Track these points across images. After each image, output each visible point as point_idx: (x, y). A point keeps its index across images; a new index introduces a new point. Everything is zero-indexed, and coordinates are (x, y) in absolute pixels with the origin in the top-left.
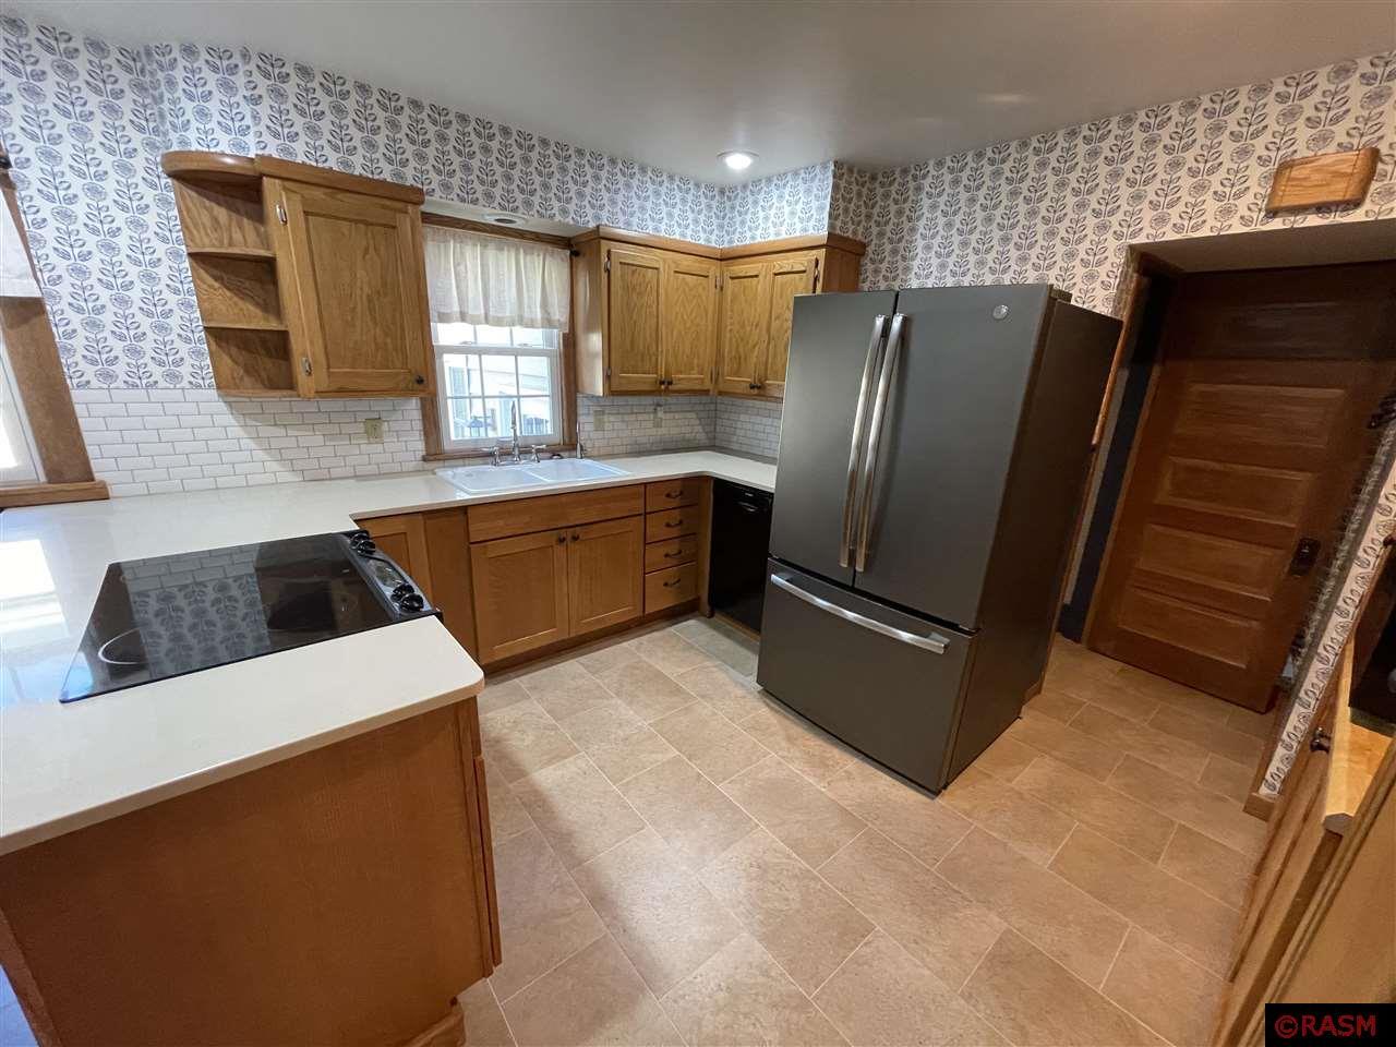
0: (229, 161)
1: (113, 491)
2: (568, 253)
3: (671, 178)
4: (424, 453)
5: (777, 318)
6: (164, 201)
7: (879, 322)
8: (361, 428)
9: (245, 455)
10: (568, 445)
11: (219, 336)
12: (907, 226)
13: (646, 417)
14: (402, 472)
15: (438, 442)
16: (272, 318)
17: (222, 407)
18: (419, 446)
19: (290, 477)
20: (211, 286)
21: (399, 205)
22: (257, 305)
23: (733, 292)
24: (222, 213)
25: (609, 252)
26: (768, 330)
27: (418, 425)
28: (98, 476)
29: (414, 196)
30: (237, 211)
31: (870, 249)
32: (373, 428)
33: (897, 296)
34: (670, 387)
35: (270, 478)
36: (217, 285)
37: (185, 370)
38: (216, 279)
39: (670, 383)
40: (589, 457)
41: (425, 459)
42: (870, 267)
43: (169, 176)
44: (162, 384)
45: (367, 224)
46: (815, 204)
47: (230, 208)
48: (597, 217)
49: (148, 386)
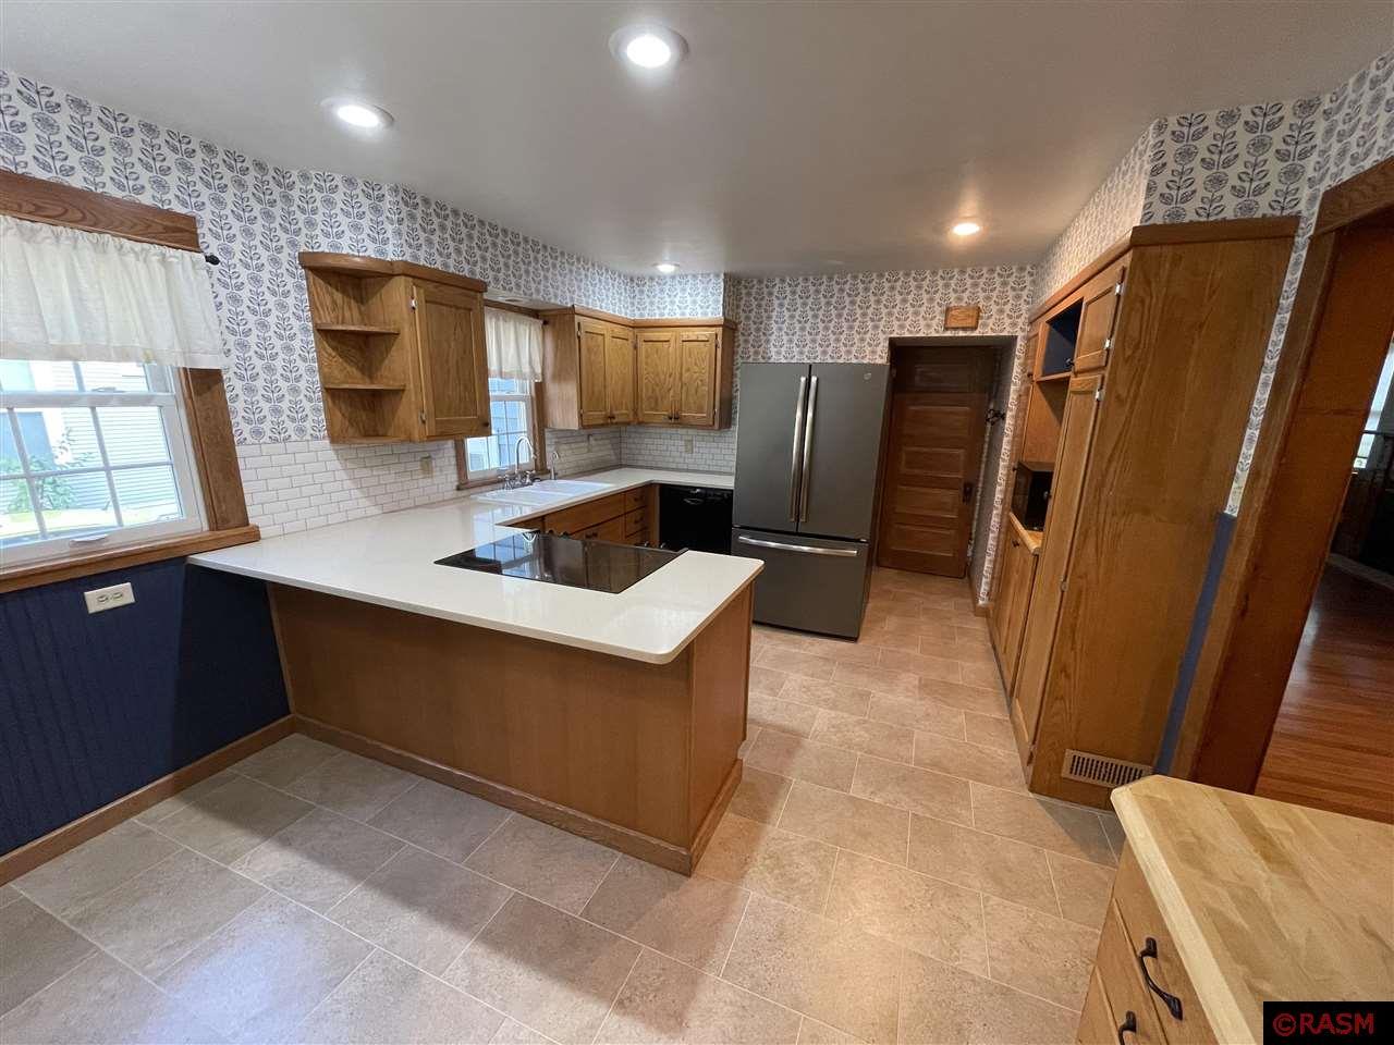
0: (358, 260)
1: (263, 533)
2: (542, 322)
3: (607, 270)
4: (456, 483)
5: (688, 370)
6: (299, 287)
7: (803, 379)
8: (417, 466)
9: (345, 495)
10: (540, 471)
11: (332, 394)
12: (764, 315)
13: (583, 444)
14: (444, 501)
15: (466, 475)
16: (367, 380)
17: (331, 454)
18: (453, 478)
19: (375, 511)
20: (330, 355)
21: (472, 293)
22: (358, 368)
23: (647, 351)
24: (338, 296)
25: (579, 324)
26: (681, 378)
27: (453, 461)
28: (251, 521)
29: (481, 287)
30: (348, 296)
31: (741, 327)
32: (427, 464)
33: (811, 366)
34: (614, 421)
35: (360, 513)
36: (334, 354)
37: (308, 424)
38: (334, 349)
39: (614, 418)
40: (560, 478)
41: (458, 489)
42: (741, 338)
43: (304, 267)
44: (294, 437)
45: (457, 308)
46: (711, 298)
47: (344, 292)
48: (572, 300)
49: (285, 440)
